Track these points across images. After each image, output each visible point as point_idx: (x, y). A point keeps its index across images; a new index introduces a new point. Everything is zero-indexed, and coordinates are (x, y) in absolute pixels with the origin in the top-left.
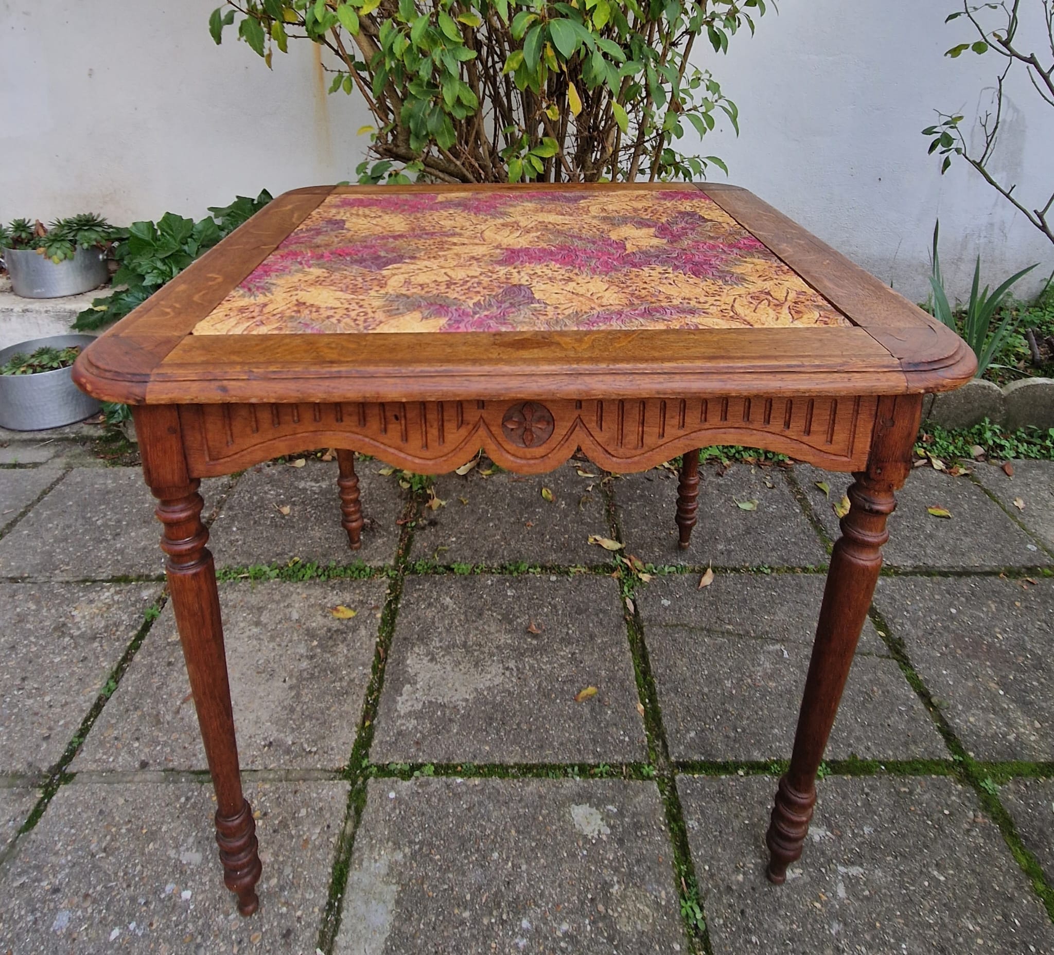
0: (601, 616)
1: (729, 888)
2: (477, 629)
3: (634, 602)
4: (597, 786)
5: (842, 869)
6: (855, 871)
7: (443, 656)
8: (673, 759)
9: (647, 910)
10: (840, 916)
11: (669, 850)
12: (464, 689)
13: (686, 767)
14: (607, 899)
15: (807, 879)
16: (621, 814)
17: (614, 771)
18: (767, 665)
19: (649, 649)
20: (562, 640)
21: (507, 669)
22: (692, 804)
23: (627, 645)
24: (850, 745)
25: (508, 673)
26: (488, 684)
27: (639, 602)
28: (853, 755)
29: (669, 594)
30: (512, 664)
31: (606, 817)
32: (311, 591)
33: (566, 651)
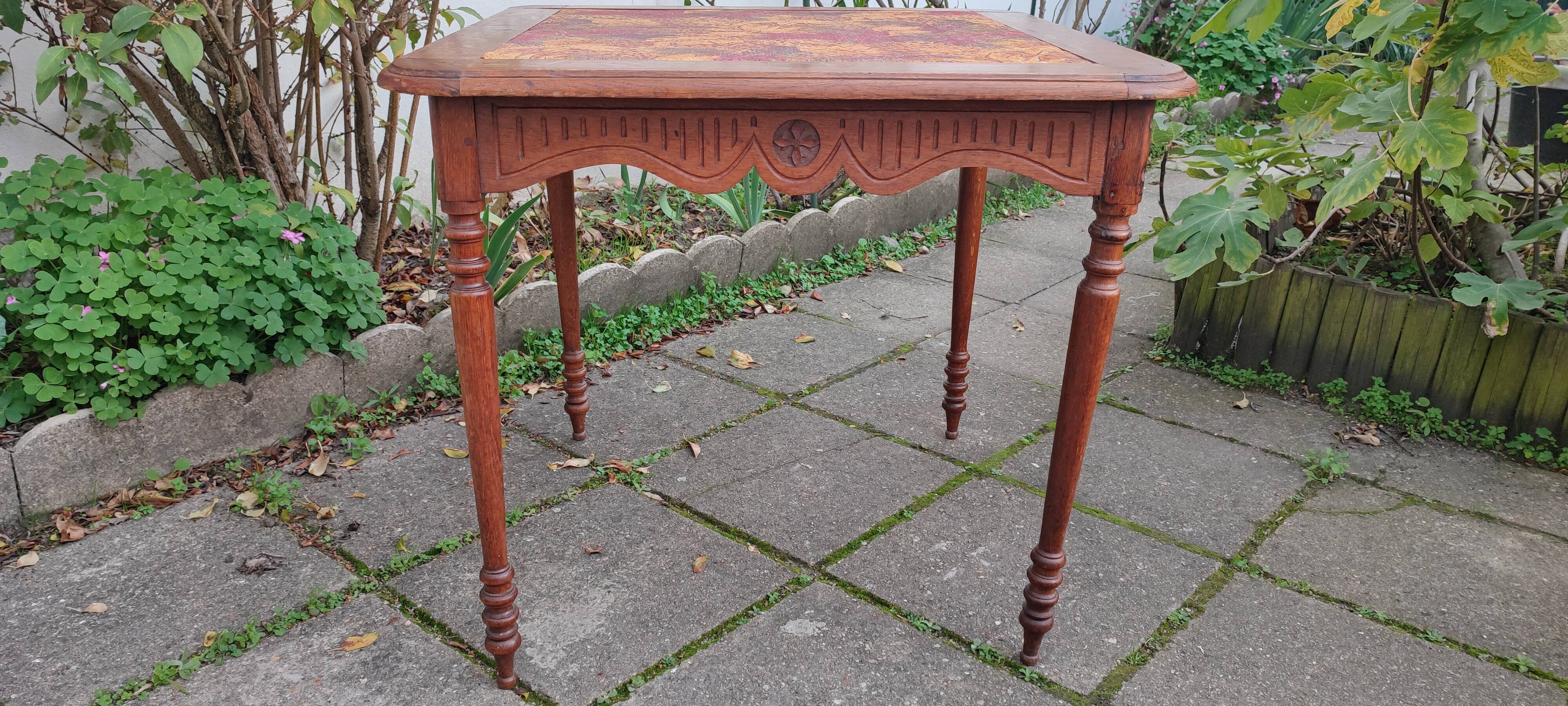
0: (639, 513)
1: (929, 601)
2: (534, 578)
3: (653, 492)
4: (782, 607)
5: (974, 554)
6: (981, 550)
7: (530, 612)
8: (812, 563)
9: (899, 643)
10: (997, 574)
11: (871, 608)
12: (588, 621)
13: (826, 562)
14: (870, 654)
15: (962, 571)
16: (818, 611)
17: (782, 593)
18: (805, 479)
19: (710, 514)
20: (629, 545)
21: (607, 587)
22: (855, 578)
23: (687, 520)
24: (907, 494)
25: (612, 589)
26: (605, 605)
27: (659, 489)
28: (915, 497)
29: (678, 472)
30: (607, 582)
31: (811, 618)
32: (282, 650)
33: (643, 549)
